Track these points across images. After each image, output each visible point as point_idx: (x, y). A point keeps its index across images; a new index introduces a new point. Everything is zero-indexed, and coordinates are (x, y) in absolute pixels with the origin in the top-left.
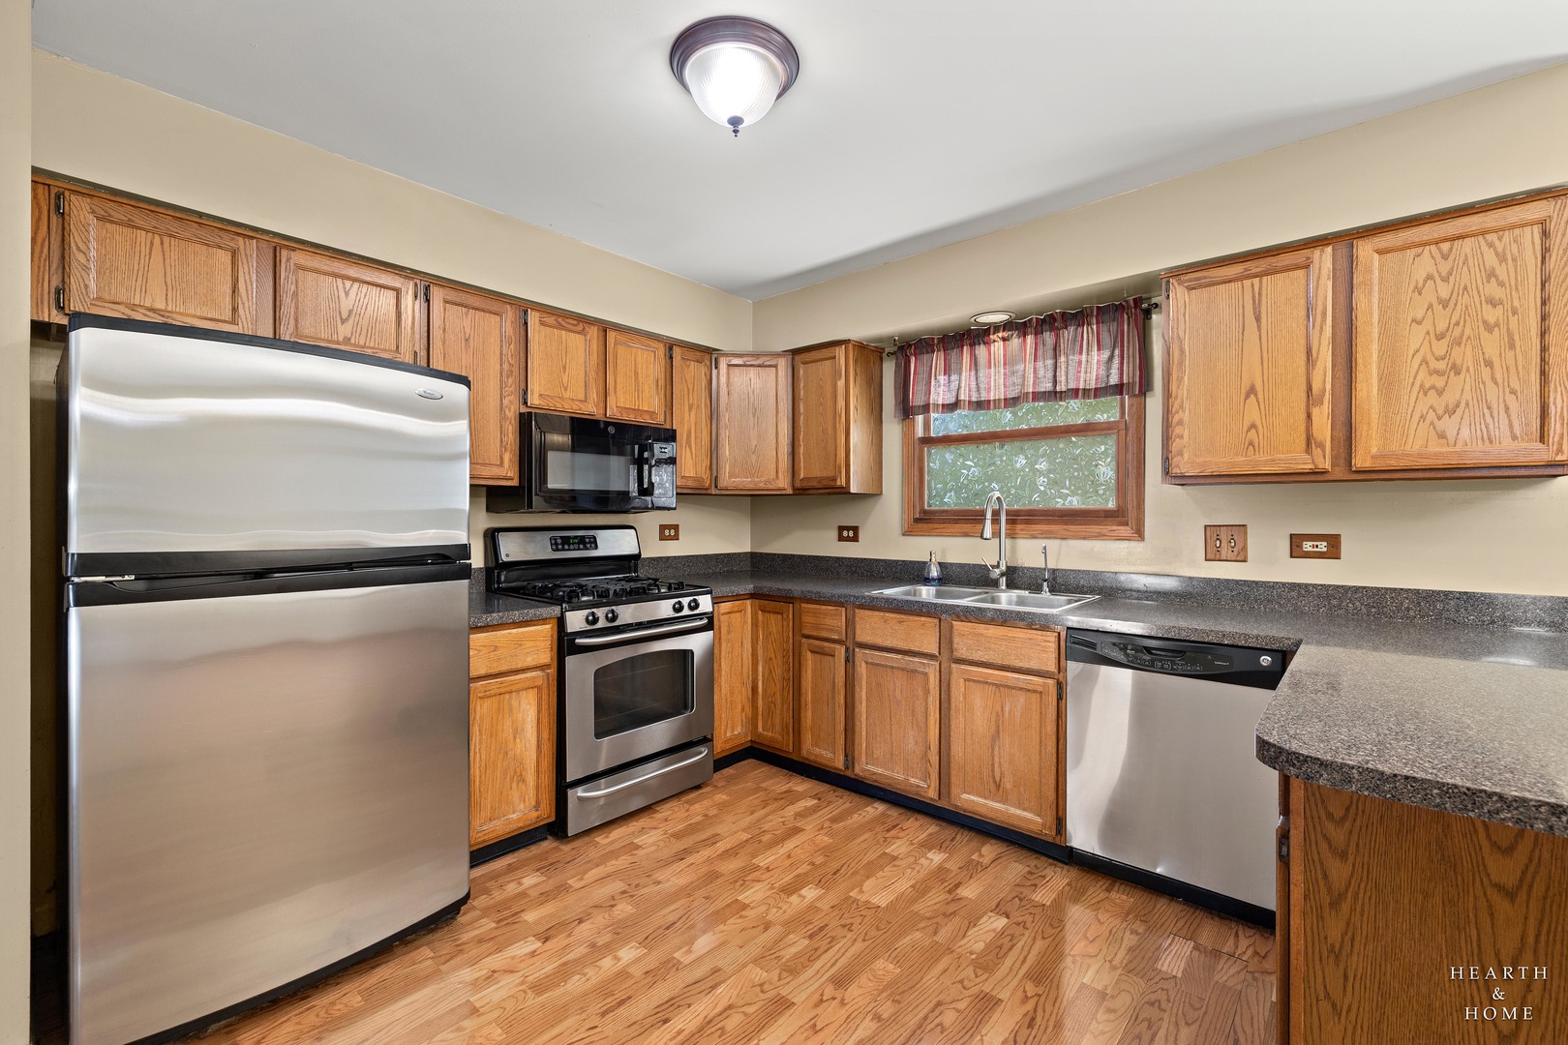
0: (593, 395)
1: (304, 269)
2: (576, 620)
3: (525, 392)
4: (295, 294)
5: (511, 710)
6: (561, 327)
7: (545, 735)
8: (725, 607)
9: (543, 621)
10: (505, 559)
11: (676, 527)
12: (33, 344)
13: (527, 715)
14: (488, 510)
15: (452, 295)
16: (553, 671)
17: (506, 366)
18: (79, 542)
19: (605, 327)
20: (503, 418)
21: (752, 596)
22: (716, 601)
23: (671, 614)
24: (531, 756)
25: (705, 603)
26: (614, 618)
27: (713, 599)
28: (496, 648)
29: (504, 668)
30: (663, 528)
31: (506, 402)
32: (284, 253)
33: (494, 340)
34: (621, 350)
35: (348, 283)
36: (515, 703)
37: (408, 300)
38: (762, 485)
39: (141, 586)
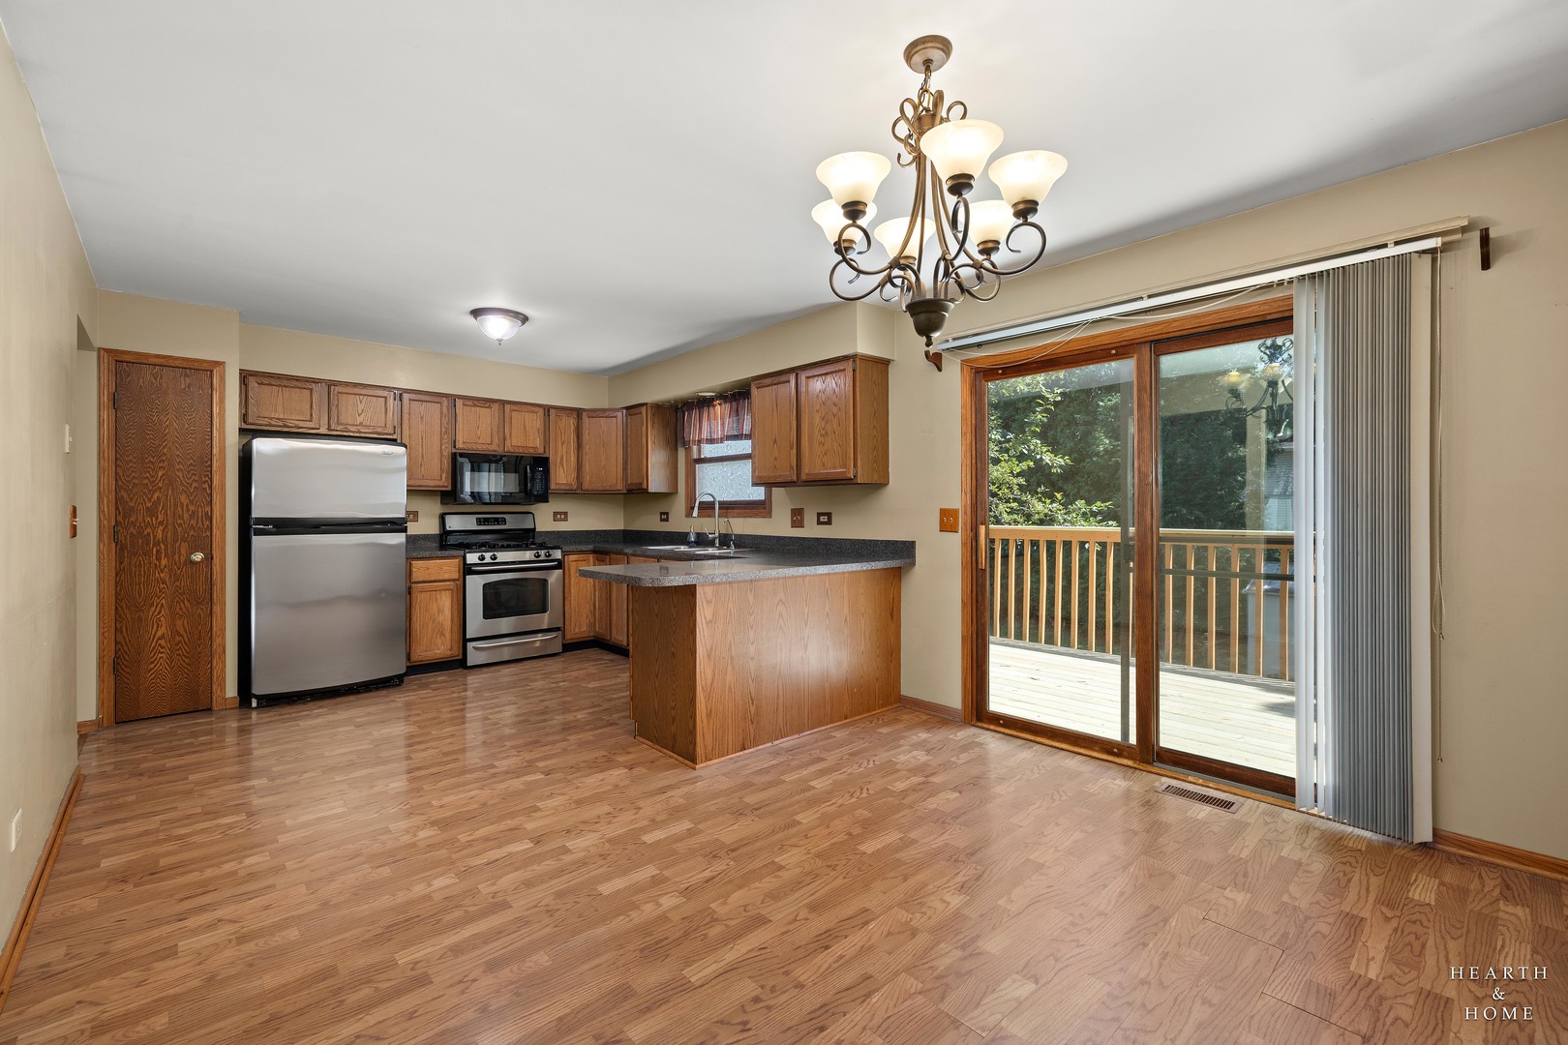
0: (496, 440)
1: (341, 393)
2: (472, 558)
3: (455, 442)
4: (337, 405)
5: (436, 599)
6: (476, 406)
7: (456, 614)
8: (572, 557)
9: (455, 557)
10: (448, 529)
11: (566, 514)
12: (239, 438)
13: (445, 602)
14: (441, 503)
15: (413, 396)
16: (460, 582)
17: (443, 429)
18: (255, 513)
19: (503, 403)
20: (442, 455)
21: (594, 552)
22: (564, 554)
23: (534, 558)
24: (448, 624)
25: (557, 554)
26: (495, 558)
27: (562, 552)
28: (428, 569)
29: (433, 579)
30: (555, 514)
31: (443, 447)
32: (332, 387)
33: (437, 416)
34: (514, 414)
35: (361, 397)
36: (438, 597)
37: (391, 401)
38: (608, 488)
39: (275, 530)
